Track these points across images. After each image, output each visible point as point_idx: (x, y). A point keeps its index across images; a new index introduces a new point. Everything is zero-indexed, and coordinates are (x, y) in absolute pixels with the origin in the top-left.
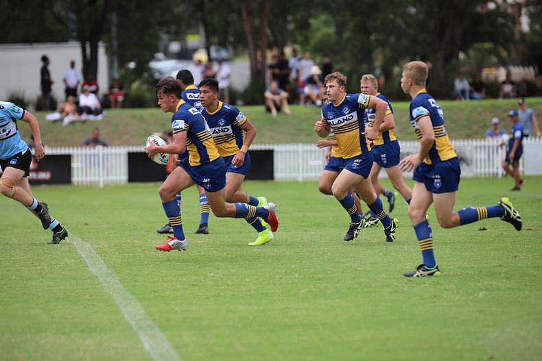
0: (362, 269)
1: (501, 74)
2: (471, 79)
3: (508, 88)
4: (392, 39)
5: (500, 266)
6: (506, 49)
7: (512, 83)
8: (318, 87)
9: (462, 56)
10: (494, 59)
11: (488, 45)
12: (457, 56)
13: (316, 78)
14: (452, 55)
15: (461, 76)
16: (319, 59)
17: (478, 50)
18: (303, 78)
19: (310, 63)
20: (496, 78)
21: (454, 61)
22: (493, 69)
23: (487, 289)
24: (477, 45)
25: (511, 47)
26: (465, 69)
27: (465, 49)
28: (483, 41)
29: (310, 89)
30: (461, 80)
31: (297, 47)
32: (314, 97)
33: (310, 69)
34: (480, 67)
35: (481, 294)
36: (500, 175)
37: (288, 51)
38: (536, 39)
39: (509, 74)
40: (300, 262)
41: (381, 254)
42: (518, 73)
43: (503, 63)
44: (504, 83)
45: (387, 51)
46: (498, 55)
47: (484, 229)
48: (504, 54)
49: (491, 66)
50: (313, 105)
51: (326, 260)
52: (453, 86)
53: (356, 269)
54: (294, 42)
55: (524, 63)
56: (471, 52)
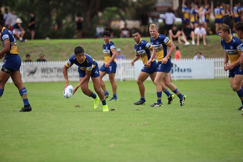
0: (46, 132)
1: (122, 24)
2: (105, 27)
3: (125, 33)
4: (62, 4)
5: (122, 130)
6: (124, 10)
7: (127, 29)
8: (20, 31)
9: (100, 14)
10: (118, 16)
11: (114, 8)
12: (97, 14)
13: (19, 25)
14: (95, 14)
15: (99, 25)
16: (20, 15)
17: (109, 11)
18: (12, 25)
19: (15, 16)
20: (119, 26)
21: (95, 17)
22: (117, 22)
23: (115, 143)
24: (108, 8)
25: (127, 9)
26: (102, 21)
27: (102, 10)
28: (112, 6)
29: (16, 31)
30: (100, 27)
31: (8, 8)
32: (18, 36)
33: (16, 20)
34: (110, 20)
35: (112, 145)
36: (121, 80)
37: (3, 9)
38: (140, 5)
39: (126, 25)
40: (11, 128)
41: (57, 124)
42: (131, 24)
43: (123, 18)
44: (123, 29)
45: (59, 10)
46: (120, 14)
47: (113, 110)
48: (123, 13)
49: (116, 20)
50: (18, 40)
51: (26, 127)
52: (95, 31)
53: (43, 132)
54: (6, 5)
55: (134, 18)
56: (106, 12)
